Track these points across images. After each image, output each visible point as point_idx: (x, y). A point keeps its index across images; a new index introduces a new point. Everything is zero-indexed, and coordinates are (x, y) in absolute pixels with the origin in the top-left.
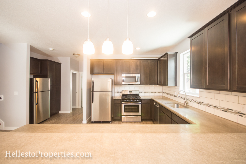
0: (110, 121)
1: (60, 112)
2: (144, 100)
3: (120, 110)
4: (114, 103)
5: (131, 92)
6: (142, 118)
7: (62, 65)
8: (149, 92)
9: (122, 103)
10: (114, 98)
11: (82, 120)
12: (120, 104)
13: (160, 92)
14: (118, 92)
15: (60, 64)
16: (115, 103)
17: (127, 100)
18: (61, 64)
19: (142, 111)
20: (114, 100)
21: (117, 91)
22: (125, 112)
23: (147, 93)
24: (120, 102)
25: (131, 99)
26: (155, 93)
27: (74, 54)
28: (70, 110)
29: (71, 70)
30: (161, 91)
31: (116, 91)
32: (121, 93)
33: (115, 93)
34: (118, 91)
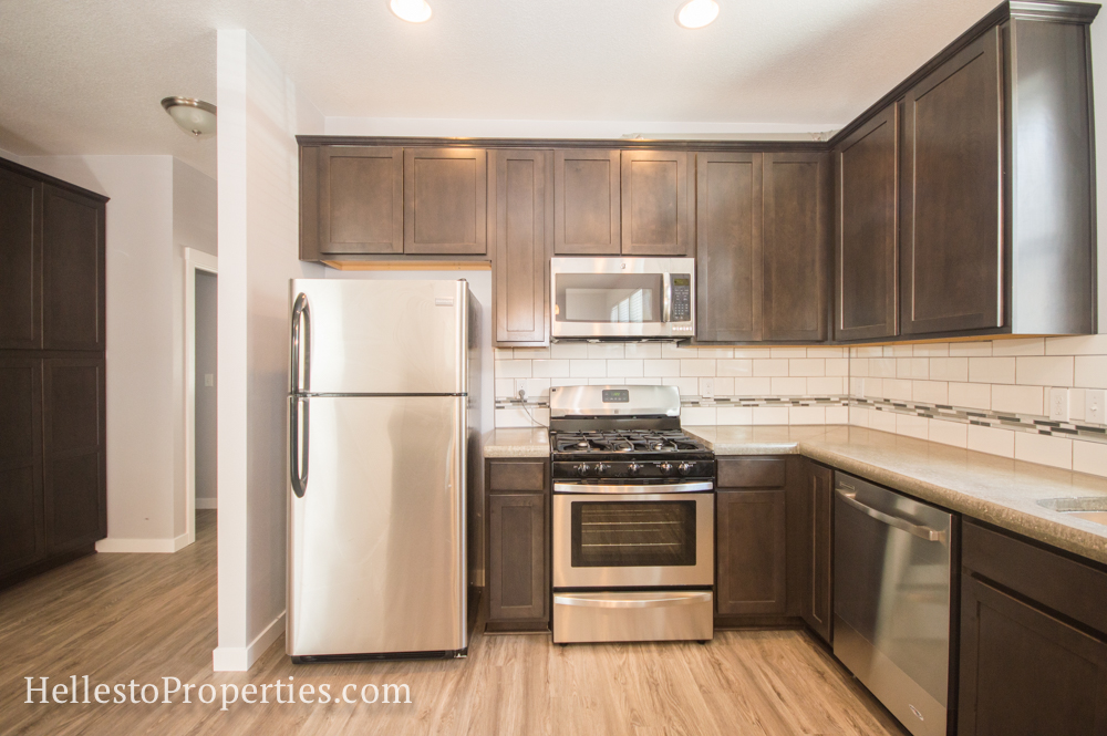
0: (456, 647)
1: (103, 547)
2: (734, 459)
3: (536, 541)
4: (489, 488)
5: (620, 395)
6: (723, 610)
7: (111, 209)
8: (749, 402)
9: (559, 487)
10: (489, 450)
11: (210, 638)
12: (537, 500)
13: (827, 399)
14: (520, 401)
15: (102, 200)
16: (495, 485)
17: (601, 467)
18: (108, 205)
19: (723, 548)
20: (488, 460)
21: (514, 395)
22: (579, 559)
23: (737, 404)
24: (537, 481)
25: (629, 457)
26: (795, 402)
27: (169, 103)
28: (180, 529)
29: (188, 250)
30: (835, 388)
31: (506, 391)
32: (542, 404)
33: (498, 405)
34: (521, 393)
